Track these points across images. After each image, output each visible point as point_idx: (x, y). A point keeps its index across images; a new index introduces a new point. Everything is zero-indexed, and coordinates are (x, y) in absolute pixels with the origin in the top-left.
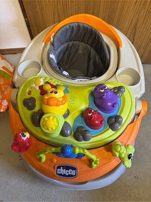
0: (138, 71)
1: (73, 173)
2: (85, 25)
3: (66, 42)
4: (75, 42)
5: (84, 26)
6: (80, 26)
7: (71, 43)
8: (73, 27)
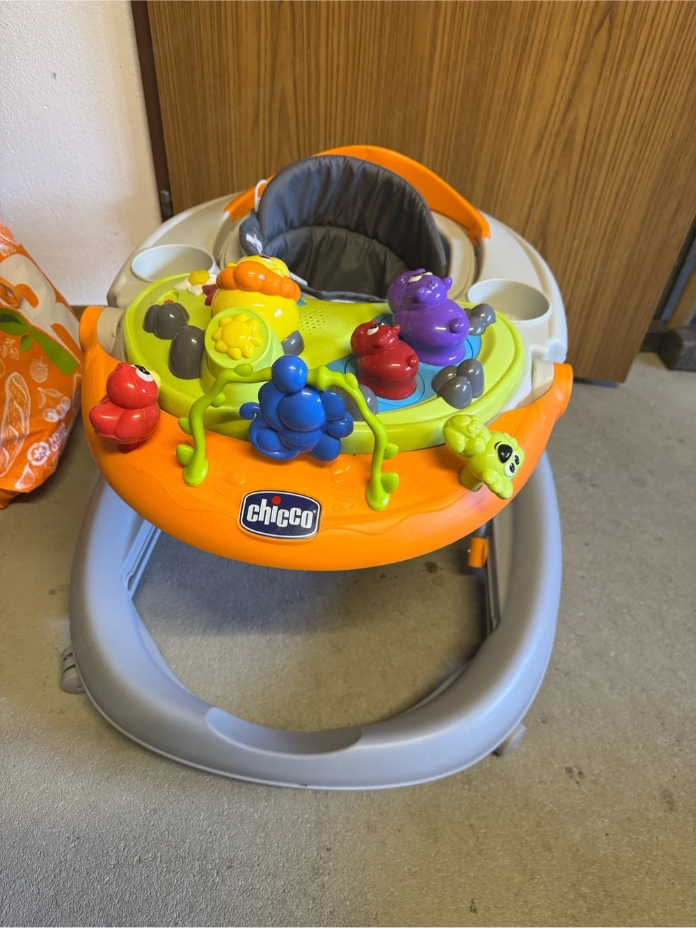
0: (540, 289)
1: (306, 519)
2: (368, 167)
3: (303, 224)
4: (334, 232)
5: (364, 169)
6: (351, 169)
7: (319, 233)
8: (329, 170)
